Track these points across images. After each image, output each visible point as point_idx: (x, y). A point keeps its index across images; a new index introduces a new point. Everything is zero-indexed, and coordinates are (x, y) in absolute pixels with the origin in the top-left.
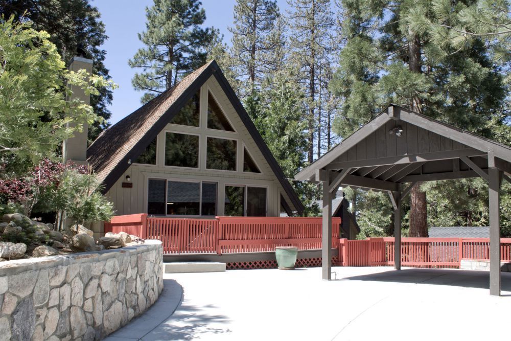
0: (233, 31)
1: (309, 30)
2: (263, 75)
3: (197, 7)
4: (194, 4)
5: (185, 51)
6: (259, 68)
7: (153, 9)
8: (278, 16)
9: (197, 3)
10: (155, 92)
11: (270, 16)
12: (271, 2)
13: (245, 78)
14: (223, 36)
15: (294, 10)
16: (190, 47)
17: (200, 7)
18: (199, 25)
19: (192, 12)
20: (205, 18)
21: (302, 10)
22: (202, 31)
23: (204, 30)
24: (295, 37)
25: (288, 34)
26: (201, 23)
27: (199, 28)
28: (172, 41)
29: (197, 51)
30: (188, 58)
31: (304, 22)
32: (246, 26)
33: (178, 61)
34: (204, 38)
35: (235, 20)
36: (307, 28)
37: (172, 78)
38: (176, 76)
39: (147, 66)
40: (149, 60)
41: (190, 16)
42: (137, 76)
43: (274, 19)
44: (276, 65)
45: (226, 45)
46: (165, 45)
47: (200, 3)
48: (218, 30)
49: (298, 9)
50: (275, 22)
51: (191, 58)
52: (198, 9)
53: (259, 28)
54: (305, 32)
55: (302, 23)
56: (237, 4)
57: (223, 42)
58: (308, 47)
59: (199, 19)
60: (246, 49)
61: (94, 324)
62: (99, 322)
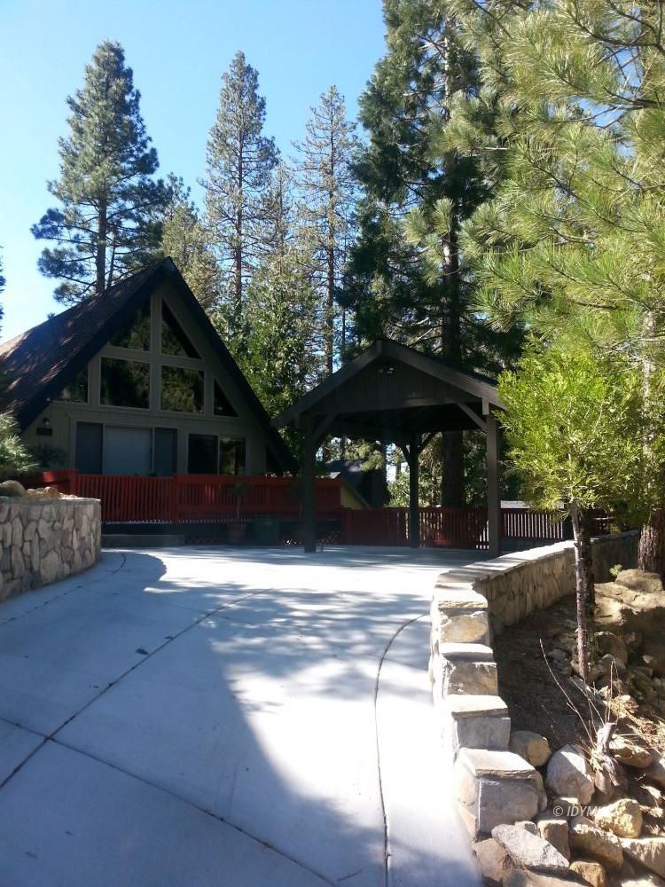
0: (205, 184)
1: (325, 192)
2: (255, 262)
3: (144, 144)
4: (139, 139)
5: (126, 217)
6: (249, 250)
7: (69, 140)
8: (276, 162)
9: (144, 138)
10: (77, 283)
11: (264, 164)
12: (266, 139)
13: (227, 264)
14: (189, 189)
15: (303, 157)
16: (134, 211)
17: (150, 145)
18: (149, 176)
19: (135, 153)
20: (157, 165)
21: (316, 157)
22: (153, 184)
23: (156, 184)
24: (303, 201)
25: (294, 196)
26: (152, 171)
27: (149, 180)
28: (101, 197)
29: (146, 219)
30: (132, 230)
31: (317, 177)
32: (226, 178)
33: (116, 233)
34: (159, 196)
35: (208, 166)
36: (322, 189)
37: (106, 261)
38: (113, 259)
39: (62, 238)
40: (65, 229)
41: (132, 159)
42: (46, 252)
43: (271, 167)
44: (276, 240)
45: (193, 204)
46: (92, 205)
47: (150, 139)
48: (181, 179)
49: (309, 156)
50: (274, 173)
51: (138, 230)
52: (146, 147)
53: (247, 182)
54: (320, 194)
55: (314, 179)
56: (211, 140)
57: (190, 200)
58: (324, 220)
59: (147, 164)
60: (227, 216)
61: (31, 569)
62: (36, 568)
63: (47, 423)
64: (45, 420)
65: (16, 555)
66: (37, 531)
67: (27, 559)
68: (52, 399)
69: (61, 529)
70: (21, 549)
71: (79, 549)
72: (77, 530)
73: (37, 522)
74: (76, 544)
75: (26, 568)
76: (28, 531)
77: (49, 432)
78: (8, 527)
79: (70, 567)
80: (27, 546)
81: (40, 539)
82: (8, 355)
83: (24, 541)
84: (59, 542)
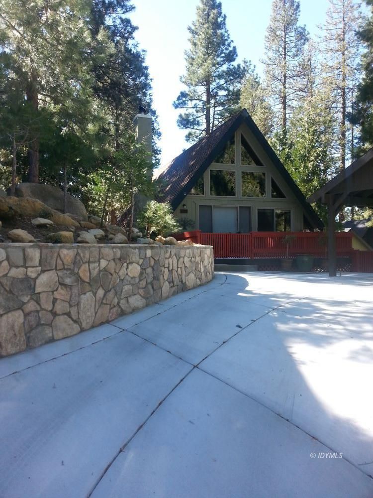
0: (264, 61)
1: (339, 53)
2: (294, 104)
3: (229, 45)
4: (226, 43)
5: (221, 89)
6: (291, 97)
7: (189, 51)
8: (307, 40)
9: (229, 41)
10: (196, 130)
11: (299, 43)
12: (300, 27)
13: (277, 108)
14: (255, 66)
15: (324, 33)
16: (225, 85)
17: (232, 45)
18: (232, 63)
19: (224, 51)
20: (237, 56)
21: (332, 31)
22: (234, 67)
23: (236, 67)
24: (325, 61)
25: (319, 59)
26: (234, 60)
27: (232, 66)
28: (207, 80)
29: (231, 88)
30: (224, 96)
31: (334, 44)
32: (277, 56)
33: (215, 99)
34: (237, 74)
35: (266, 51)
36: (337, 51)
37: (211, 116)
38: (214, 114)
39: (188, 106)
40: (189, 101)
41: (223, 55)
42: (181, 116)
43: (304, 44)
44: (308, 89)
45: (257, 75)
46: (202, 85)
47: (232, 41)
48: (250, 61)
49: (328, 32)
50: (306, 47)
51: (227, 96)
52: (230, 46)
53: (289, 56)
54: (336, 55)
55: (332, 46)
56: (267, 34)
57: (255, 73)
58: (339, 70)
59: (231, 56)
60: (277, 78)
61: (182, 281)
62: (184, 281)
63: (185, 207)
64: (184, 205)
65: (175, 275)
66: (183, 262)
67: (180, 277)
68: (187, 194)
69: (195, 261)
70: (177, 271)
71: (204, 272)
72: (202, 262)
73: (184, 258)
74: (202, 270)
75: (179, 281)
76: (179, 262)
77: (185, 211)
78: (170, 260)
79: (200, 281)
80: (179, 269)
81: (185, 267)
82: (165, 173)
83: (178, 267)
84: (194, 268)
